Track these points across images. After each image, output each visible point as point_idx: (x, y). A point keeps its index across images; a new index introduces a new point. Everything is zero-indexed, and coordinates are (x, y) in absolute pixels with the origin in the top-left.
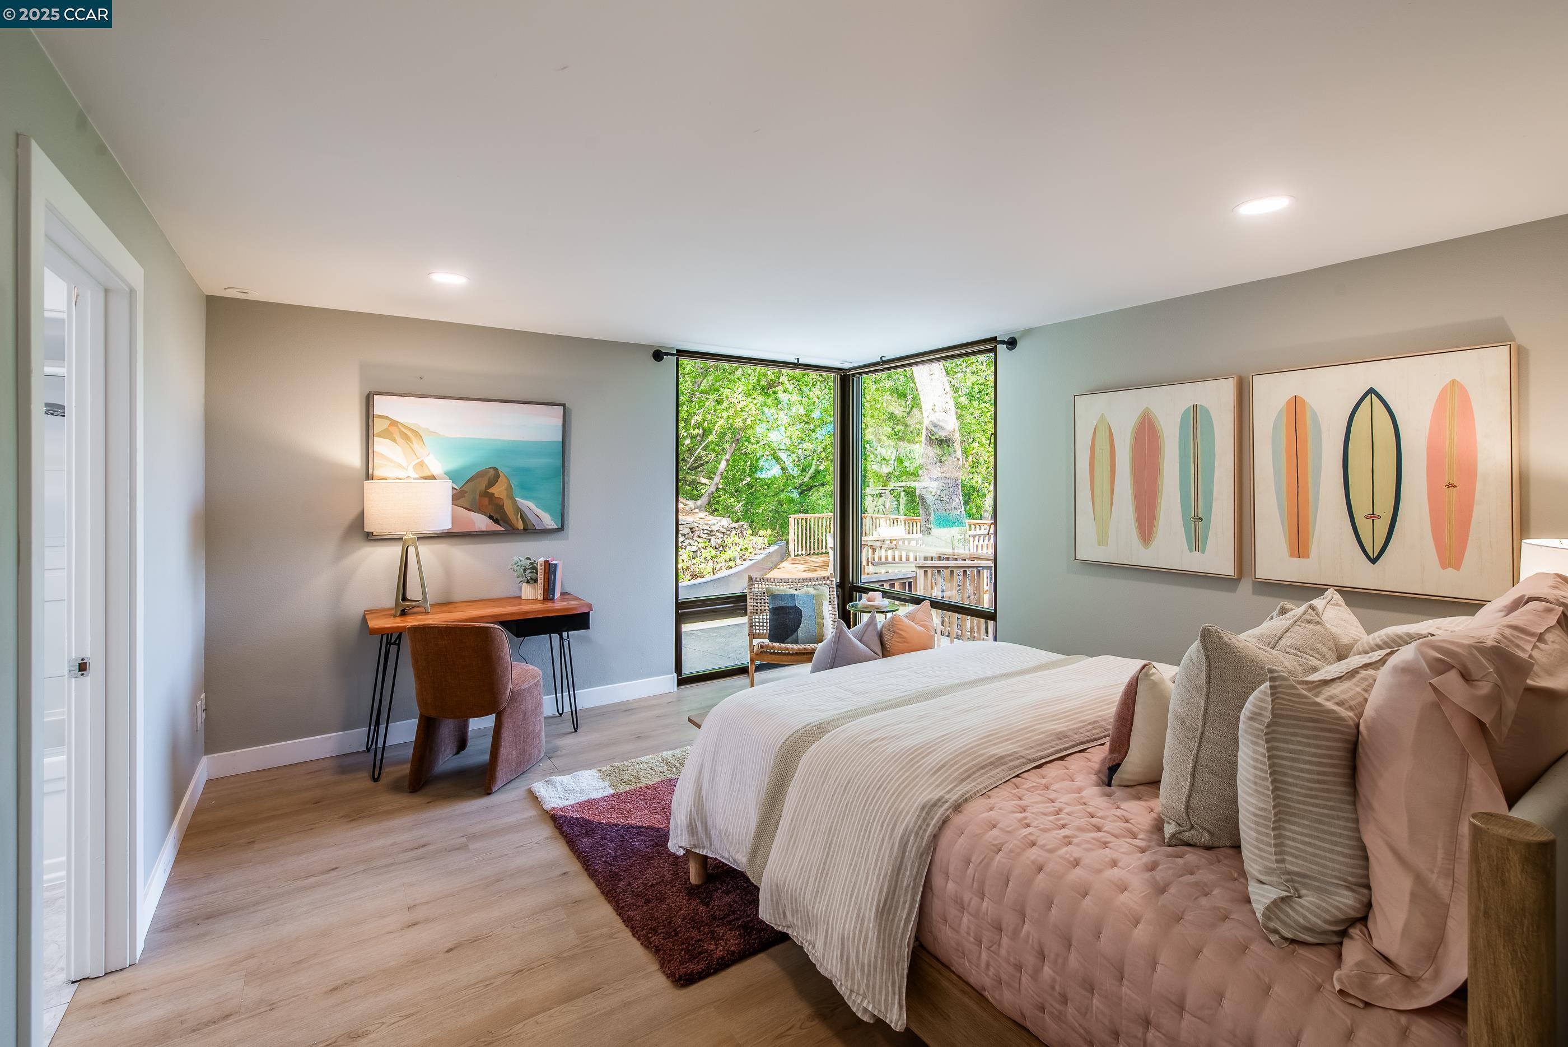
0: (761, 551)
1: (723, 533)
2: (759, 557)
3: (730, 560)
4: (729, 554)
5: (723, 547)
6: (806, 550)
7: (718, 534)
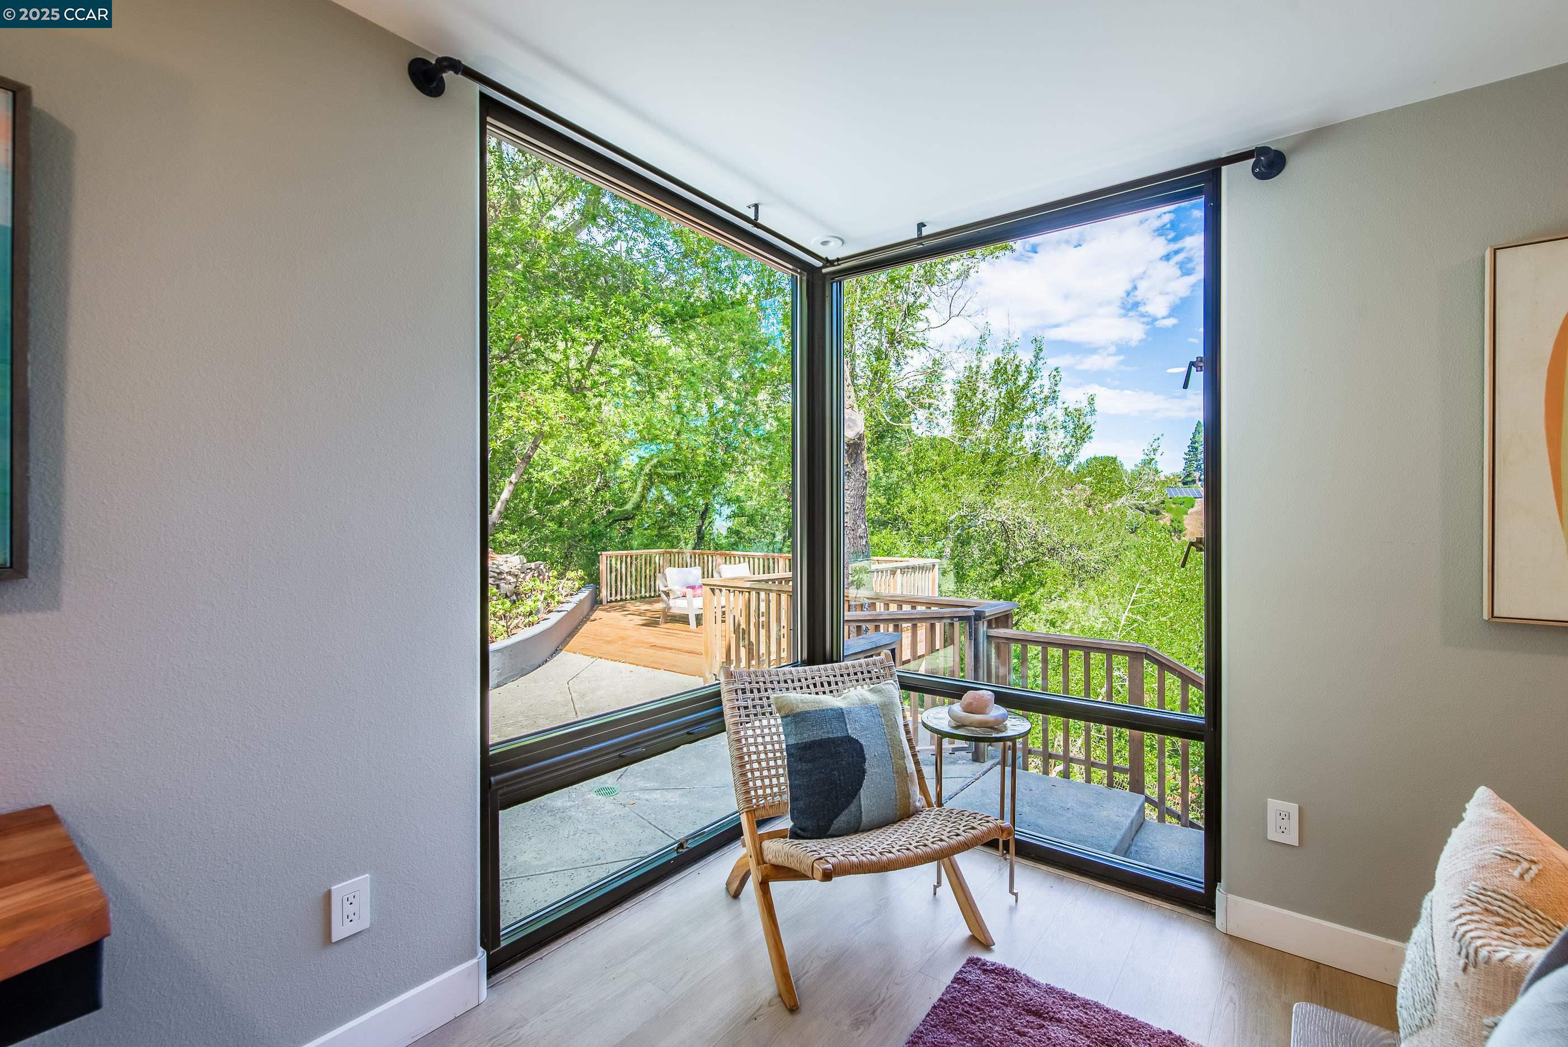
0: (568, 599)
1: (516, 576)
2: (568, 607)
3: (531, 613)
4: (528, 605)
5: (517, 594)
6: (621, 595)
7: (509, 577)
